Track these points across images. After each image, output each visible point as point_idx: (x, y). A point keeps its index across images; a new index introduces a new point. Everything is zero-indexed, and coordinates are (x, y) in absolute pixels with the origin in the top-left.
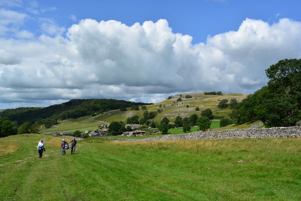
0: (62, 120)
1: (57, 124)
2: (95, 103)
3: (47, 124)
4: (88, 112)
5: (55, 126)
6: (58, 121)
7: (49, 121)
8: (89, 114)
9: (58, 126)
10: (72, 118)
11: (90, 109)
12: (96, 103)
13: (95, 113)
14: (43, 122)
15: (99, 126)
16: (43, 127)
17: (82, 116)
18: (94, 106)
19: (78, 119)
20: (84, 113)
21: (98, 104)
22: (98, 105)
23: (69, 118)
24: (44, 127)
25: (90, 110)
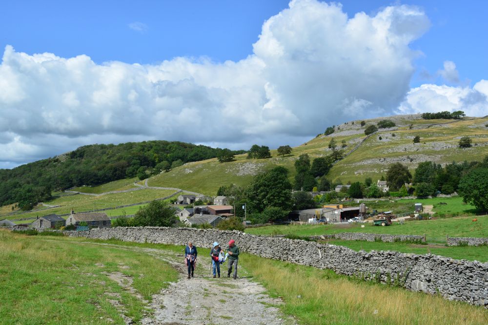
0: (63, 190)
1: (50, 199)
2: (143, 150)
3: (25, 199)
4: (129, 170)
5: (44, 205)
6: (53, 194)
7: (29, 191)
8: (132, 175)
9: (53, 204)
10: (88, 185)
11: (134, 161)
12: (146, 148)
13: (148, 172)
14: (13, 195)
15: (173, 199)
16: (13, 208)
17: (114, 180)
18: (141, 155)
19: (103, 186)
20: (117, 172)
21: (149, 150)
22: (151, 154)
23: (80, 184)
24: (17, 209)
25: (134, 164)
